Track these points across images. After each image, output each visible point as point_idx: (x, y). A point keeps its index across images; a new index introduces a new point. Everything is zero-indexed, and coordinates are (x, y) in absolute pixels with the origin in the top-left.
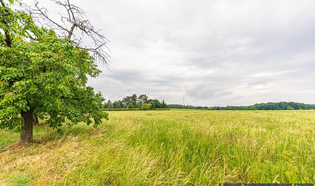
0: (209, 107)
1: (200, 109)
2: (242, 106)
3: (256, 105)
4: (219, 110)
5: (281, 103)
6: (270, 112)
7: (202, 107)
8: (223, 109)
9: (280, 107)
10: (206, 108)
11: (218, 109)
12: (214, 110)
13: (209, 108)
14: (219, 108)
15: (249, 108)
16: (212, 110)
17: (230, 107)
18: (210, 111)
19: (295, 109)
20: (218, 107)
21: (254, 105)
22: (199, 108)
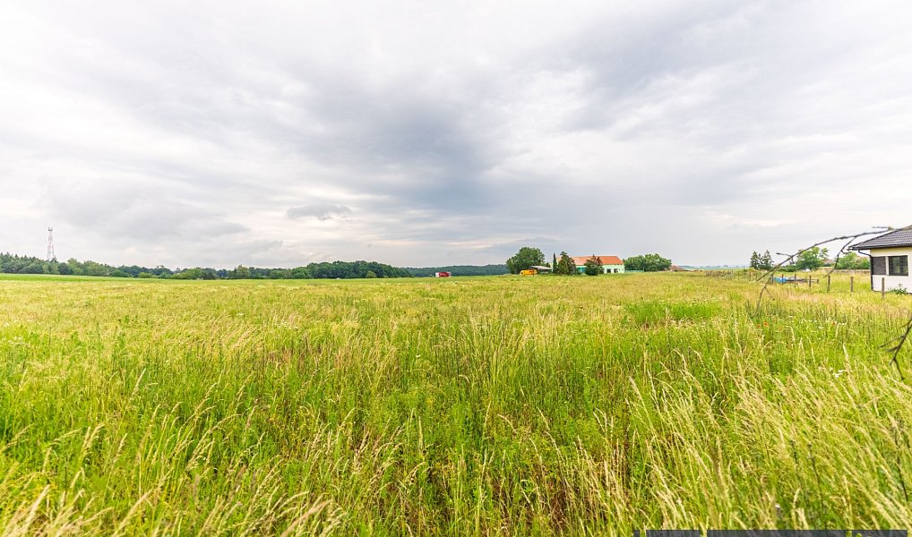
0: (173, 270)
1: (136, 276)
2: (279, 269)
3: (312, 266)
4: (210, 279)
5: (357, 264)
6: (339, 282)
7: (145, 270)
8: (223, 275)
9: (355, 271)
10: (161, 273)
11: (208, 275)
12: (195, 279)
13: (172, 273)
14: (211, 274)
15: (296, 274)
16: (185, 279)
17: (245, 269)
18: (182, 284)
19: (378, 277)
20: (207, 269)
21: (308, 267)
22: (134, 272)
